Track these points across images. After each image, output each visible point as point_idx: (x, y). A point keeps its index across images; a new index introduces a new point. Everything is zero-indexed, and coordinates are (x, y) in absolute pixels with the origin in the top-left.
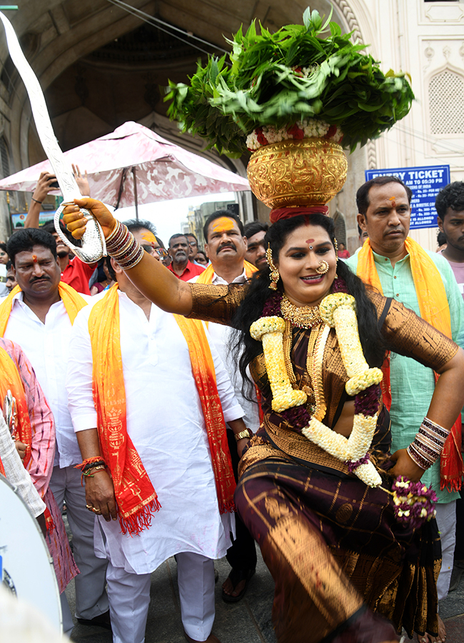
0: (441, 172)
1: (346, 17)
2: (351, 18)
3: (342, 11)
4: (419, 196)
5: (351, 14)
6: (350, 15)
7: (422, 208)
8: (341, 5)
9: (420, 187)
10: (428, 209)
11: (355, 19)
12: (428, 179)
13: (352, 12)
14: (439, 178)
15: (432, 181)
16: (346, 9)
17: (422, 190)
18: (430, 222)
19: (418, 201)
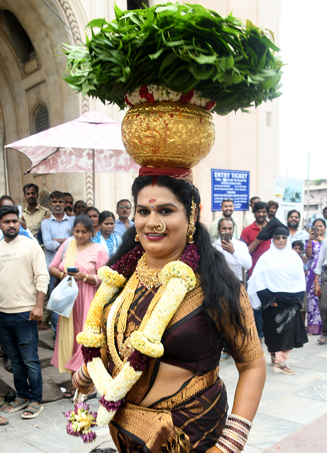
0: (246, 175)
1: (68, 18)
2: (73, 21)
3: (65, 12)
4: (236, 189)
5: (73, 17)
6: (71, 18)
7: (236, 198)
8: (65, 7)
9: (236, 183)
10: (238, 199)
11: (76, 22)
12: (240, 179)
13: (74, 16)
14: (245, 179)
15: (242, 181)
16: (69, 11)
17: (237, 185)
18: (239, 207)
19: (235, 192)
